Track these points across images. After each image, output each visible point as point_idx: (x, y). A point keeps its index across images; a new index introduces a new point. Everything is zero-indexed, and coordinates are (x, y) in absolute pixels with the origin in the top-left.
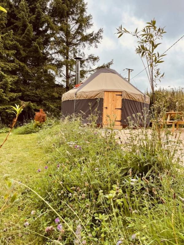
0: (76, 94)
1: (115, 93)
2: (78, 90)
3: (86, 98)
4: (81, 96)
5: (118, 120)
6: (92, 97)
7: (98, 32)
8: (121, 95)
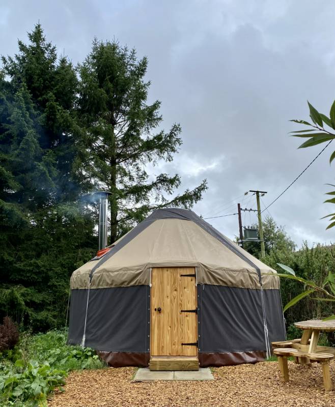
0: (91, 276)
1: (179, 270)
2: (98, 266)
3: (112, 284)
4: (100, 280)
5: (190, 342)
6: (123, 283)
7: (171, 133)
8: (194, 276)
